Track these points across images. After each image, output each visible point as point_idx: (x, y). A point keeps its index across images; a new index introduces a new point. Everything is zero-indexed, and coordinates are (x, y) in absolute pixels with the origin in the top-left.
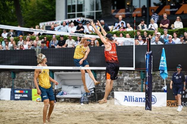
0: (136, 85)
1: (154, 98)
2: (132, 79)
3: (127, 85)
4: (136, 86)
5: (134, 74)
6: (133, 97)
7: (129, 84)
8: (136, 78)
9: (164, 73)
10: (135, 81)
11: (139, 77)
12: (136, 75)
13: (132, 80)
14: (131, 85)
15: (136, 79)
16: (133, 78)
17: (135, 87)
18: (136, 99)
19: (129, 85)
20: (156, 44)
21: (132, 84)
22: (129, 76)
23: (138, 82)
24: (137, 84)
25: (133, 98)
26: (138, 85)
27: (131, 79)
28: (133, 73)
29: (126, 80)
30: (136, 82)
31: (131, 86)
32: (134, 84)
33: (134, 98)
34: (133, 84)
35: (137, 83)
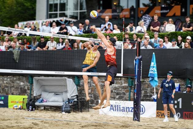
0: (123, 92)
1: (142, 108)
2: (119, 86)
3: (113, 93)
4: (123, 94)
5: (121, 81)
7: (116, 91)
8: (123, 85)
9: (154, 81)
10: (122, 88)
11: (126, 85)
12: (123, 82)
13: (119, 87)
14: (117, 93)
15: (123, 86)
16: (119, 85)
17: (122, 95)
18: (123, 108)
19: (115, 92)
20: (145, 48)
21: (118, 92)
22: (116, 83)
23: (126, 90)
24: (124, 92)
26: (125, 93)
27: (117, 86)
28: (120, 80)
29: (112, 87)
30: (124, 89)
31: (117, 94)
32: (121, 92)
33: (121, 107)
34: (120, 92)
35: (124, 90)
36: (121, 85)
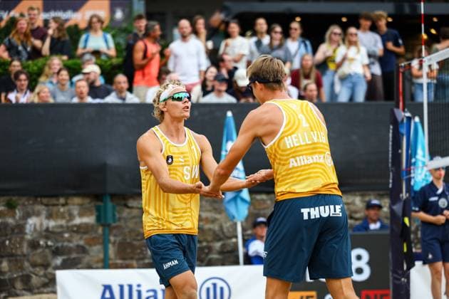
0: (78, 246)
1: (222, 289)
2: (61, 226)
3: (39, 250)
4: (78, 253)
5: (66, 208)
6: (139, 286)
7: (49, 243)
8: (78, 221)
10: (74, 231)
11: (89, 220)
12: (75, 212)
13: (59, 230)
14: (57, 248)
15: (75, 226)
16: (63, 222)
17: (74, 255)
18: (151, 294)
19: (47, 246)
21: (60, 245)
22: (49, 217)
23: (85, 236)
24: (82, 243)
25: (139, 292)
26: (87, 247)
27: (53, 227)
28: (63, 205)
29: (35, 229)
30: (79, 236)
31: (57, 252)
32: (71, 245)
34: (66, 244)
35: (81, 238)
36: (68, 221)
